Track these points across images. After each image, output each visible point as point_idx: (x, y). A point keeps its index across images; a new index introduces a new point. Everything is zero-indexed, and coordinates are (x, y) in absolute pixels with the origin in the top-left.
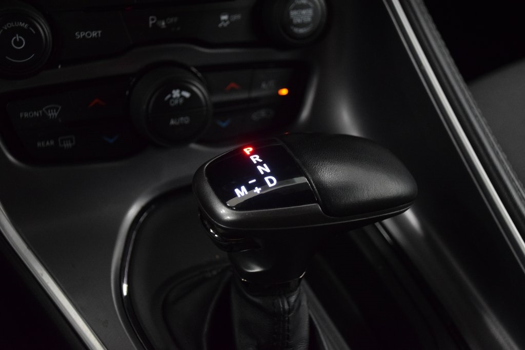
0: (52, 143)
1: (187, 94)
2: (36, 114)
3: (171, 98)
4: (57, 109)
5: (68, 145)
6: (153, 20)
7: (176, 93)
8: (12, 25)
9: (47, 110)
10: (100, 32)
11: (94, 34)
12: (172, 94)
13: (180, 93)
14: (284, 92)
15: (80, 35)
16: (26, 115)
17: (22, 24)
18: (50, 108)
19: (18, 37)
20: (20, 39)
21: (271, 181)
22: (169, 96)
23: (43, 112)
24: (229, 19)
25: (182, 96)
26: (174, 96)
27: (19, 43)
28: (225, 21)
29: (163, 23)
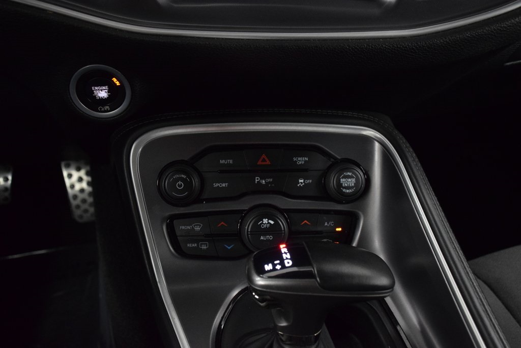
0: (196, 245)
1: (272, 222)
2: (189, 227)
3: (262, 223)
4: (200, 226)
5: (204, 247)
6: (258, 179)
7: (265, 221)
8: (178, 176)
9: (194, 226)
10: (227, 184)
11: (224, 185)
12: (263, 221)
13: (268, 221)
14: (339, 229)
15: (216, 185)
16: (183, 227)
17: (183, 176)
18: (196, 225)
19: (180, 183)
20: (181, 184)
21: (288, 263)
22: (261, 222)
23: (192, 227)
24: (304, 182)
25: (269, 223)
26: (264, 222)
27: (180, 186)
28: (301, 183)
29: (264, 182)
